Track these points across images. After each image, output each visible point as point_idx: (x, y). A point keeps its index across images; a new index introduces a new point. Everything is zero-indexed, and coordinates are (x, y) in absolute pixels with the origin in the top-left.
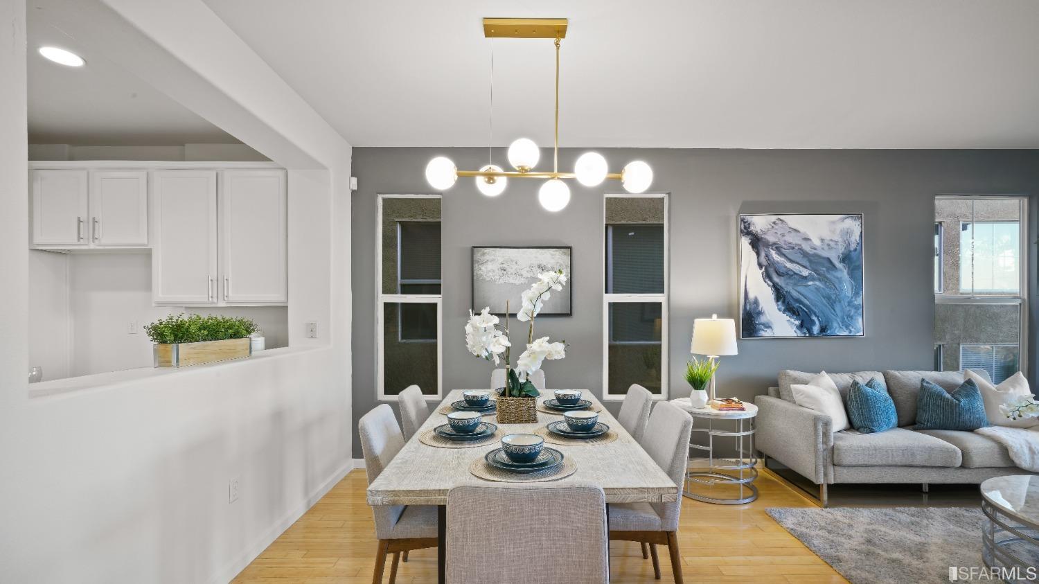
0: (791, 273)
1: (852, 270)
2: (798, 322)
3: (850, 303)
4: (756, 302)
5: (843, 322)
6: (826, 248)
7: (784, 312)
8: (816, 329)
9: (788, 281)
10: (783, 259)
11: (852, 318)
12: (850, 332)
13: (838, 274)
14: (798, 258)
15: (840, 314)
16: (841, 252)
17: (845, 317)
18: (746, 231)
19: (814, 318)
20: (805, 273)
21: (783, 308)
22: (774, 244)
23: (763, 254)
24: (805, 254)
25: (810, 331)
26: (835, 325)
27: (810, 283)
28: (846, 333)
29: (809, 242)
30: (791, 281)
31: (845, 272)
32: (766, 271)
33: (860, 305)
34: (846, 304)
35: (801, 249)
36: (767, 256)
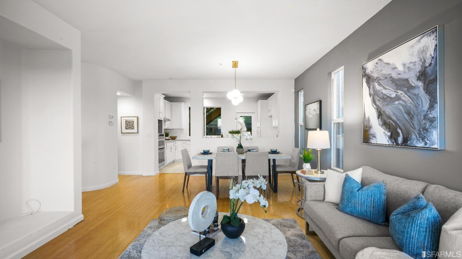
0: (385, 97)
1: (428, 85)
2: (389, 134)
3: (425, 116)
4: (369, 120)
5: (419, 134)
6: (407, 70)
7: (382, 126)
8: (400, 140)
9: (384, 103)
10: (381, 88)
11: (427, 130)
12: (426, 144)
13: (416, 91)
15: (417, 127)
16: (418, 71)
17: (421, 130)
18: (364, 74)
19: (399, 131)
20: (393, 95)
21: (381, 123)
22: (377, 78)
23: (371, 87)
24: (393, 80)
25: (396, 141)
26: (414, 137)
27: (397, 103)
28: (421, 145)
29: (396, 70)
30: (386, 103)
31: (422, 89)
32: (373, 98)
33: (434, 117)
34: (422, 117)
35: (391, 77)
36: (373, 88)
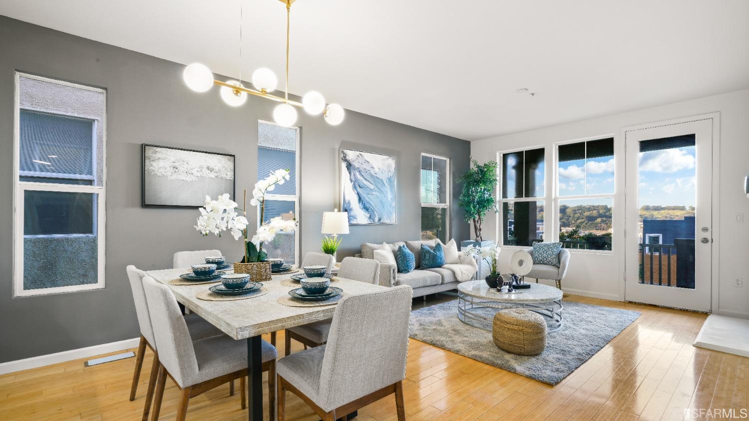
0: (365, 187)
1: (391, 187)
2: (368, 216)
4: (349, 203)
5: (388, 215)
6: (381, 173)
7: (362, 209)
8: (376, 219)
9: (364, 191)
10: (362, 178)
11: (391, 213)
12: (391, 220)
13: (386, 189)
14: (369, 178)
15: (386, 211)
16: (387, 177)
17: (389, 213)
18: (345, 159)
19: (376, 213)
20: (372, 187)
21: (362, 207)
22: (358, 168)
23: (352, 174)
24: (372, 176)
25: (374, 220)
26: (384, 217)
27: (374, 193)
28: (389, 222)
29: (373, 169)
30: (366, 192)
31: (389, 188)
32: (354, 184)
33: (394, 206)
34: (389, 206)
35: (370, 173)
36: (354, 175)
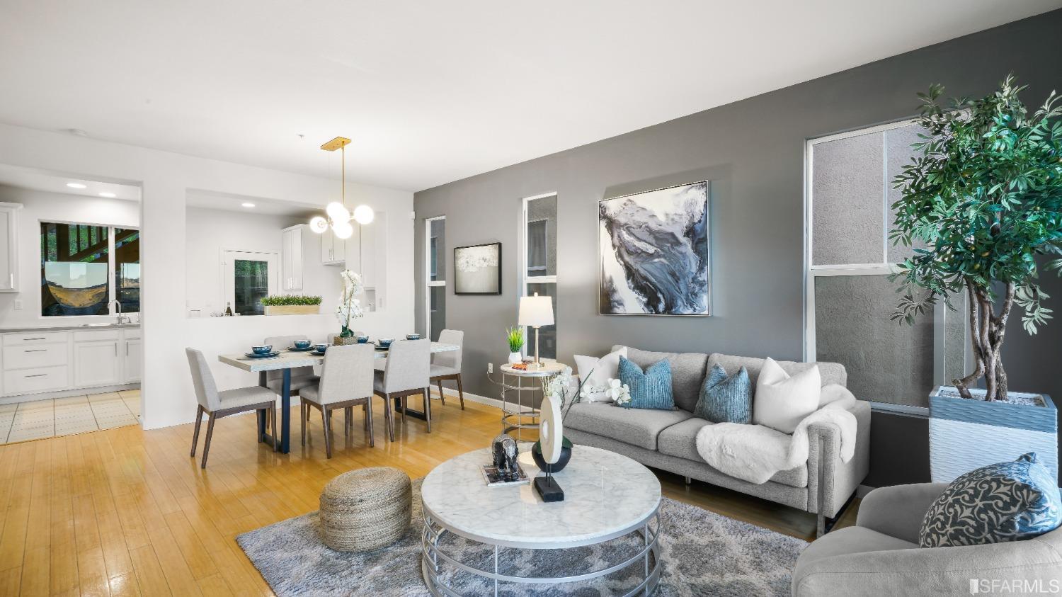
0: (639, 251)
1: (697, 243)
2: (645, 300)
3: (694, 280)
4: (611, 281)
5: (687, 299)
6: (670, 222)
7: (634, 289)
8: (661, 307)
9: (637, 259)
10: (632, 238)
11: (696, 295)
12: (695, 310)
13: (682, 249)
14: (646, 236)
15: (684, 291)
16: (685, 226)
17: (690, 295)
18: (603, 215)
19: (660, 296)
20: (651, 250)
21: (633, 286)
22: (626, 224)
23: (616, 235)
24: (651, 232)
25: (656, 308)
26: (680, 302)
27: (656, 260)
28: (690, 311)
29: (655, 218)
30: (640, 260)
31: (689, 246)
32: (619, 251)
33: (704, 281)
34: (690, 281)
35: (647, 227)
36: (619, 237)
